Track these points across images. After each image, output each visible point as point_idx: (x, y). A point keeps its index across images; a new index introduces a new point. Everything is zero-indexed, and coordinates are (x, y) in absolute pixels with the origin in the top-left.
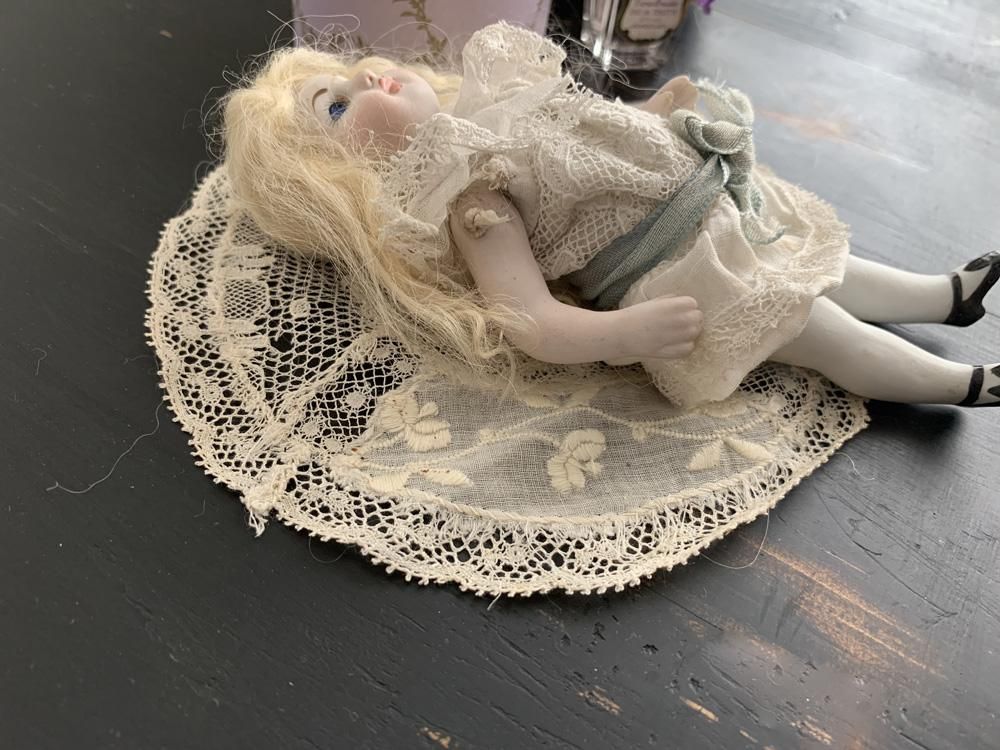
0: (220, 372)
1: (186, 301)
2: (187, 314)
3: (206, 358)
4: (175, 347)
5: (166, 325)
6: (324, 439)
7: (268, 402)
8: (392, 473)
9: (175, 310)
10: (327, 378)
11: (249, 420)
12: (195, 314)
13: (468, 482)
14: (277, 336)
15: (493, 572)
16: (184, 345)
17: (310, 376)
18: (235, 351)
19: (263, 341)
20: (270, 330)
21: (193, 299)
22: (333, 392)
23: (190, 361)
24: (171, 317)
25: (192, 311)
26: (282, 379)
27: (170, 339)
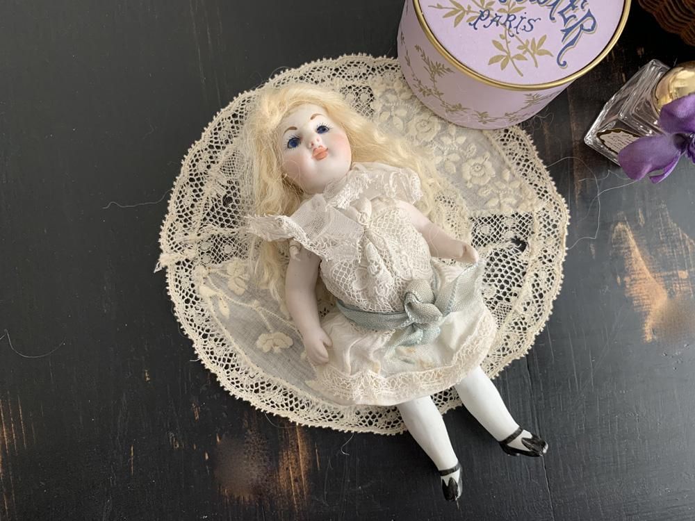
0: (198, 194)
1: (215, 147)
2: (208, 155)
3: (198, 183)
4: (191, 170)
5: (196, 156)
6: (205, 254)
7: (202, 222)
8: (212, 288)
9: (206, 149)
10: (226, 232)
11: (190, 224)
12: (211, 157)
13: (228, 317)
14: (228, 195)
15: (206, 350)
16: (195, 171)
17: (222, 226)
18: (210, 189)
19: (223, 193)
20: (229, 189)
21: (218, 147)
22: (224, 239)
23: (192, 180)
24: (201, 152)
25: (211, 154)
26: (214, 217)
27: (191, 165)
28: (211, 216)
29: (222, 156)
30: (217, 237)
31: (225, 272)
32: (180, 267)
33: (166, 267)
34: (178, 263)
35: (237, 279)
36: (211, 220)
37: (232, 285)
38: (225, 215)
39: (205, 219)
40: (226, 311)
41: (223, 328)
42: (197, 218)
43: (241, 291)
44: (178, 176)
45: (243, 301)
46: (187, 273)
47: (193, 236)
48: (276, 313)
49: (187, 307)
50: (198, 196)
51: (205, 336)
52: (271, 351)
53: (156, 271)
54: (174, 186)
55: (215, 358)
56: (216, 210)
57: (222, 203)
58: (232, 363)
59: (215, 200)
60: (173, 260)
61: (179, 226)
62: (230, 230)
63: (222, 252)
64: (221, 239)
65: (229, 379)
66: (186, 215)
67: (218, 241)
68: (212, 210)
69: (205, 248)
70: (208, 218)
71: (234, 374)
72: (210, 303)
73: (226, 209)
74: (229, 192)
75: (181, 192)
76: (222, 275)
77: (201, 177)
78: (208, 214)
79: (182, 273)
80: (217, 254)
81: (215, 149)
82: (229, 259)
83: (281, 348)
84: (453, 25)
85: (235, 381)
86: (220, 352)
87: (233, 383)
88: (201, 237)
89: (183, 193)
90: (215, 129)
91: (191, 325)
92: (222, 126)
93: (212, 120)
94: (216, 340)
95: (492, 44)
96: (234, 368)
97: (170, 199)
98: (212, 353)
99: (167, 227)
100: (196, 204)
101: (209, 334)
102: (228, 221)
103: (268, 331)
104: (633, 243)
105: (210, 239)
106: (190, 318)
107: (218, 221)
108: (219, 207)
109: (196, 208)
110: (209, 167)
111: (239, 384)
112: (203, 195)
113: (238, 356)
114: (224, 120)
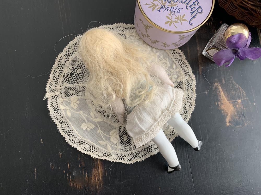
1: (68, 55)
2: (65, 58)
3: (61, 68)
4: (58, 63)
5: (61, 58)
6: (63, 94)
7: (62, 82)
8: (65, 106)
9: (65, 56)
10: (71, 86)
11: (57, 82)
12: (66, 59)
13: (70, 117)
14: (72, 73)
15: (62, 128)
16: (60, 63)
17: (70, 83)
18: (65, 70)
19: (70, 72)
20: (73, 70)
21: (69, 55)
22: (70, 88)
23: (59, 66)
24: (63, 57)
25: (66, 57)
26: (67, 80)
27: (59, 61)
28: (66, 80)
29: (71, 58)
30: (67, 87)
31: (70, 100)
32: (53, 98)
33: (48, 98)
34: (52, 97)
35: (74, 103)
36: (65, 81)
37: (72, 105)
38: (71, 80)
39: (63, 81)
40: (69, 115)
41: (68, 121)
42: (60, 80)
43: (76, 107)
44: (54, 65)
45: (76, 111)
46: (56, 100)
47: (58, 87)
48: (89, 115)
49: (54, 113)
50: (61, 72)
51: (61, 123)
52: (86, 130)
53: (44, 99)
54: (52, 69)
55: (65, 131)
56: (67, 78)
57: (70, 75)
58: (71, 133)
59: (67, 74)
60: (51, 95)
61: (54, 83)
62: (72, 85)
63: (69, 93)
64: (69, 88)
65: (69, 139)
66: (56, 79)
67: (68, 89)
68: (66, 77)
69: (63, 91)
70: (64, 81)
71: (71, 138)
72: (63, 111)
73: (71, 77)
74: (72, 71)
75: (55, 71)
76: (69, 101)
77: (62, 65)
78: (64, 79)
79: (54, 100)
80: (67, 94)
81: (68, 56)
82: (72, 95)
83: (90, 129)
84: (152, 11)
85: (72, 140)
86: (67, 129)
87: (71, 141)
88: (61, 87)
89: (56, 71)
90: (68, 49)
91: (56, 119)
92: (71, 47)
93: (67, 45)
94: (65, 125)
95: (166, 17)
96: (72, 135)
97: (50, 73)
98: (64, 129)
99: (49, 83)
100: (60, 75)
101: (63, 122)
102: (72, 82)
103: (86, 122)
104: (221, 90)
105: (65, 88)
106: (56, 117)
107: (68, 82)
108: (69, 76)
109: (60, 77)
110: (65, 62)
111: (73, 142)
112: (63, 72)
113: (73, 131)
114: (72, 46)
